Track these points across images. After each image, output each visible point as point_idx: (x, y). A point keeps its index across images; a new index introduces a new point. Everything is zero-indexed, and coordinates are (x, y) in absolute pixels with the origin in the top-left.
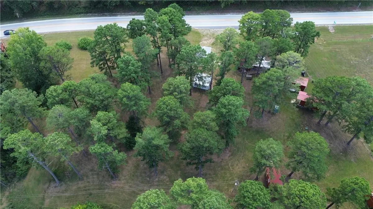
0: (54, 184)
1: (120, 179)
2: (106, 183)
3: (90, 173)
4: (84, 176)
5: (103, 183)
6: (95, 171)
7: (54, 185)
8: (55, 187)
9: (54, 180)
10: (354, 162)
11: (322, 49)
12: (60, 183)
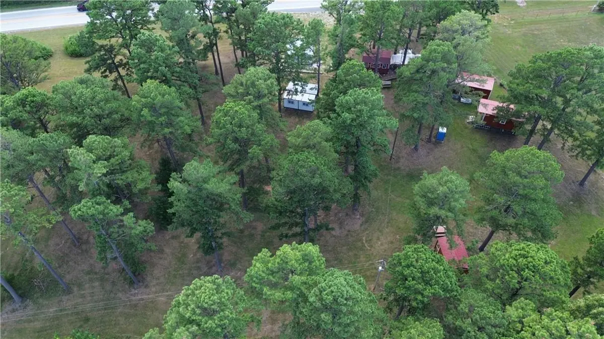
0: (10, 305)
1: (147, 285)
2: (120, 295)
3: (87, 278)
4: (73, 284)
5: (112, 295)
6: (96, 273)
7: (10, 308)
8: (14, 311)
9: (11, 298)
10: (598, 216)
11: (509, 32)
12: (22, 302)
